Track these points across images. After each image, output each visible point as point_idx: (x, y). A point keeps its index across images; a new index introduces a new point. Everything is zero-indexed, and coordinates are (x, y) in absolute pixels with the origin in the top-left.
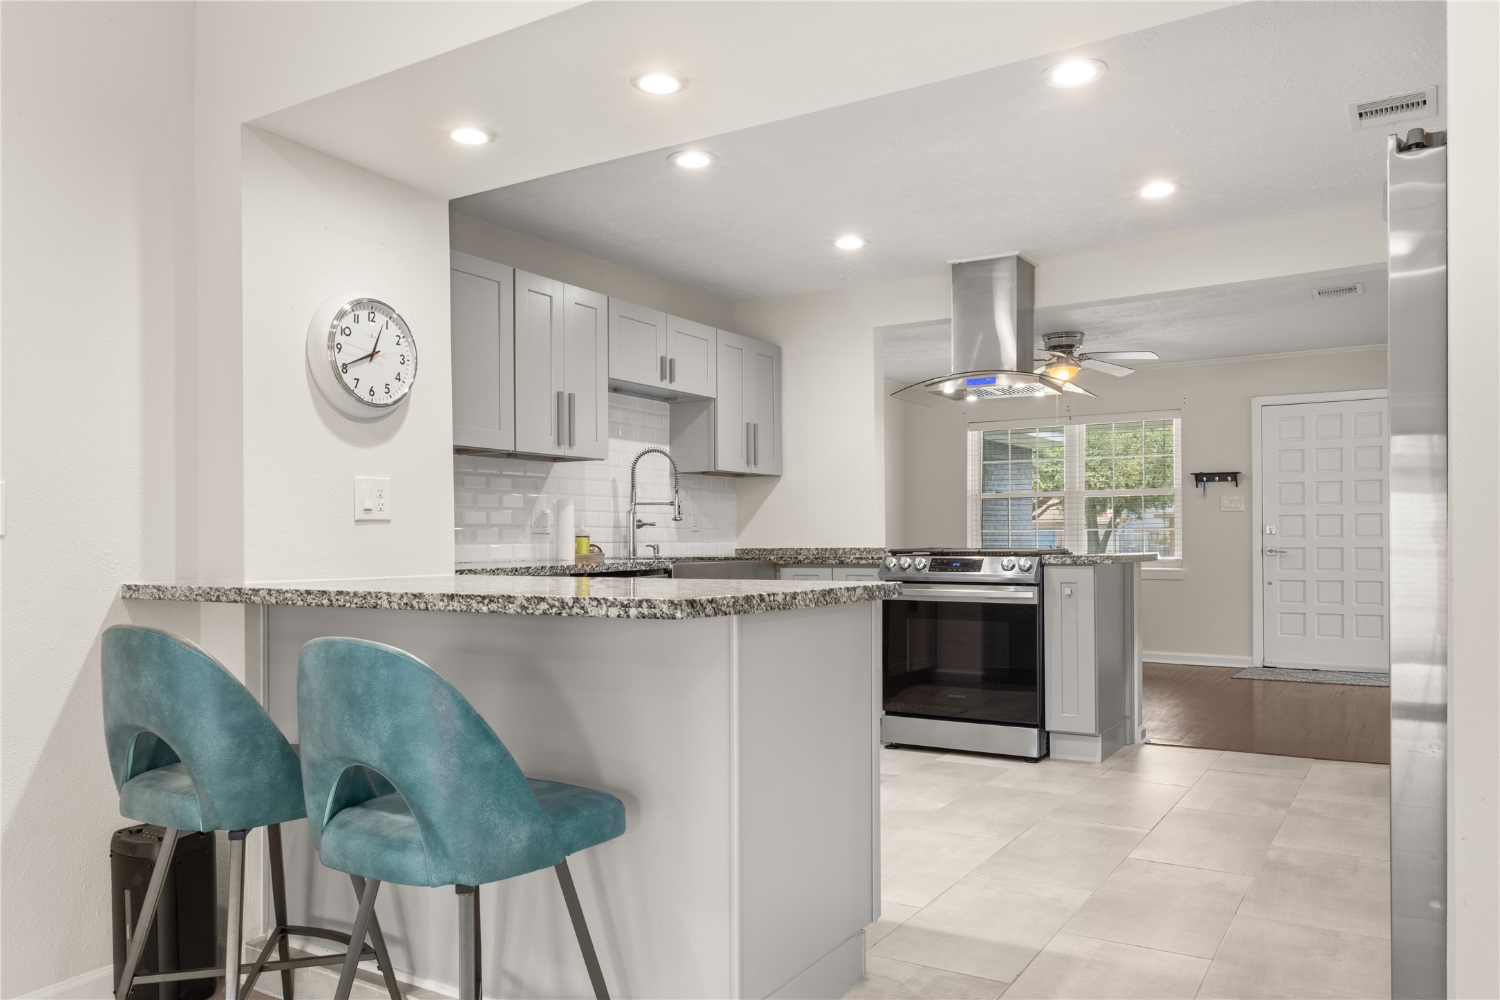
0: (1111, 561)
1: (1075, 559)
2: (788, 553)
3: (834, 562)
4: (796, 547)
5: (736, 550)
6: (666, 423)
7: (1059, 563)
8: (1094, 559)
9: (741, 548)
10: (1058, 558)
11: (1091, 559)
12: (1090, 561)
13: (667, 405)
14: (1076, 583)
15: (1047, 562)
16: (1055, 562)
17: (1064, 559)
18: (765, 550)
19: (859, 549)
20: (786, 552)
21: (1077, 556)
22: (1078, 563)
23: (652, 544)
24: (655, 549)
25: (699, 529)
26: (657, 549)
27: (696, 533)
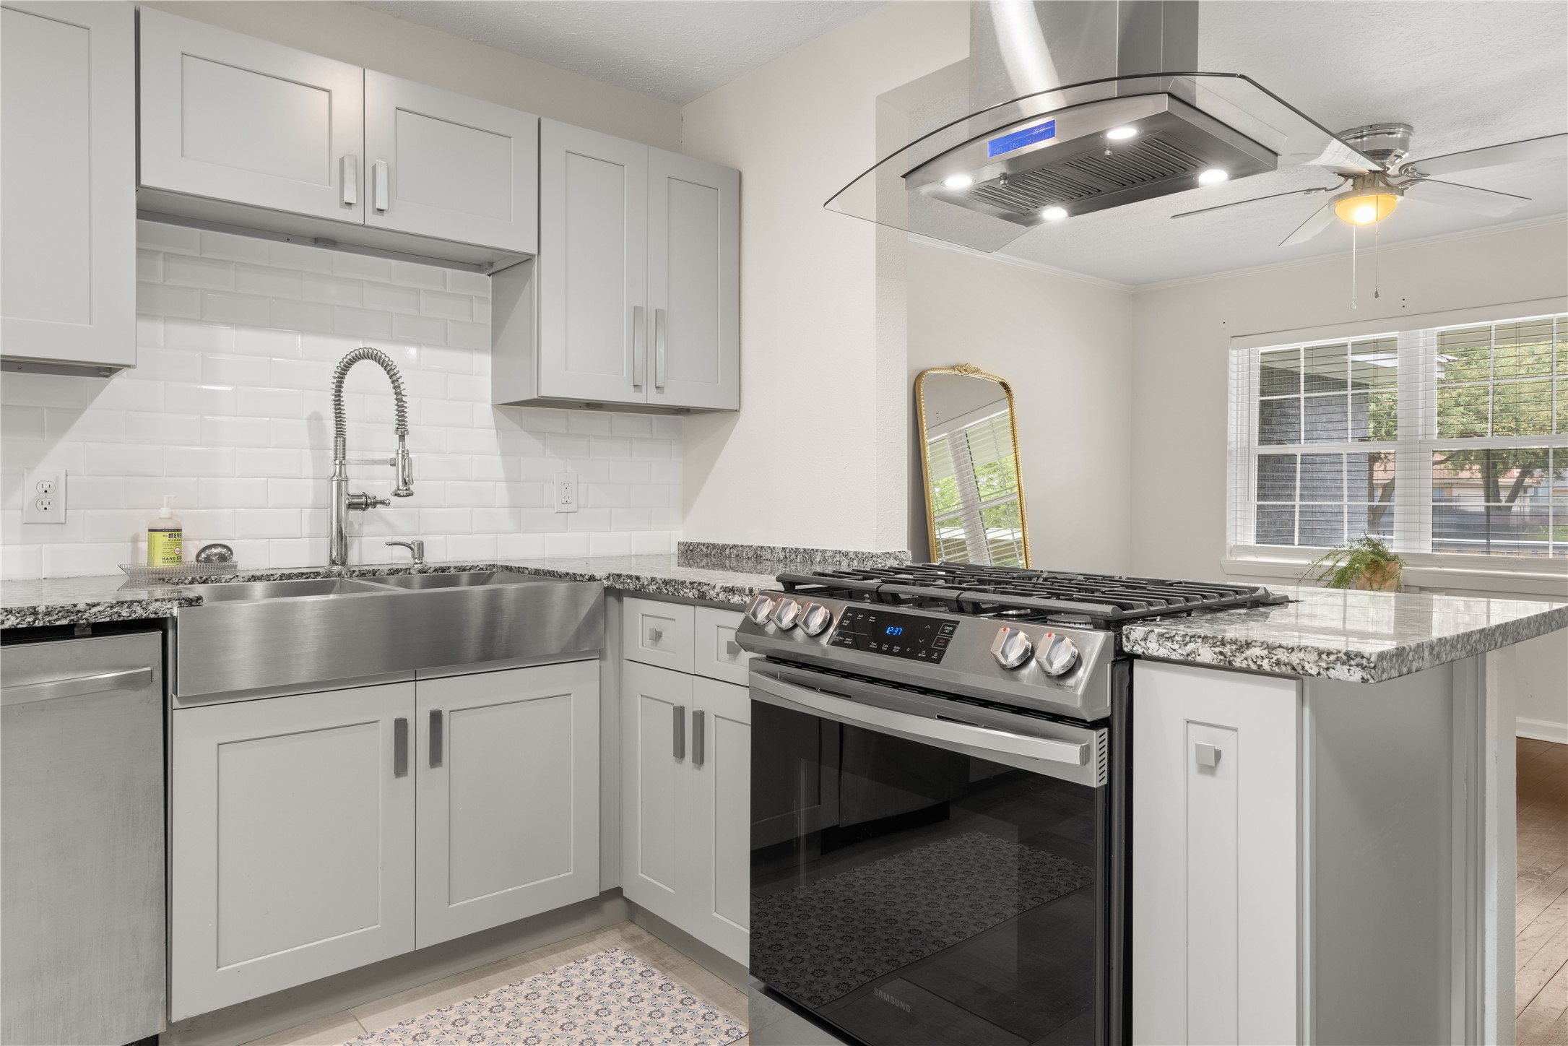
0: (1357, 675)
1: (1227, 650)
2: (744, 555)
3: (691, 595)
4: (756, 543)
5: (679, 543)
6: (485, 313)
7: (1174, 656)
8: (1295, 658)
9: (685, 541)
10: (1171, 638)
11: (1282, 655)
12: (1278, 663)
13: (484, 279)
14: (1236, 730)
15: (1138, 650)
16: (1162, 653)
17: (1191, 646)
18: (714, 546)
19: (846, 555)
20: (742, 552)
21: (1234, 642)
22: (1237, 664)
23: (407, 540)
24: (412, 549)
25: (578, 508)
26: (418, 550)
27: (569, 514)
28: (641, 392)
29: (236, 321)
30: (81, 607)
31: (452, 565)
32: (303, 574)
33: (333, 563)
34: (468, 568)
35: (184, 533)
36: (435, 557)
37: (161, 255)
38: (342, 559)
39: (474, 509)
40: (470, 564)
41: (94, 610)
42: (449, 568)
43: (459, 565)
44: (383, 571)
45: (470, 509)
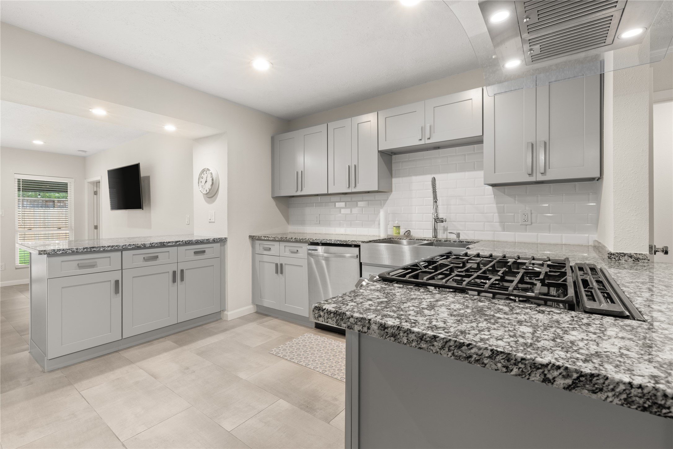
5: (594, 241)
23: (457, 232)
24: (456, 235)
25: (531, 223)
26: (458, 235)
27: (527, 226)
28: (533, 176)
29: (416, 174)
30: (347, 241)
31: (465, 240)
32: (422, 239)
33: (433, 237)
34: (470, 242)
35: (401, 227)
36: (462, 238)
37: (401, 162)
38: (436, 236)
39: (485, 223)
40: (471, 241)
41: (349, 242)
42: (464, 241)
43: (467, 241)
44: (442, 240)
45: (484, 223)
